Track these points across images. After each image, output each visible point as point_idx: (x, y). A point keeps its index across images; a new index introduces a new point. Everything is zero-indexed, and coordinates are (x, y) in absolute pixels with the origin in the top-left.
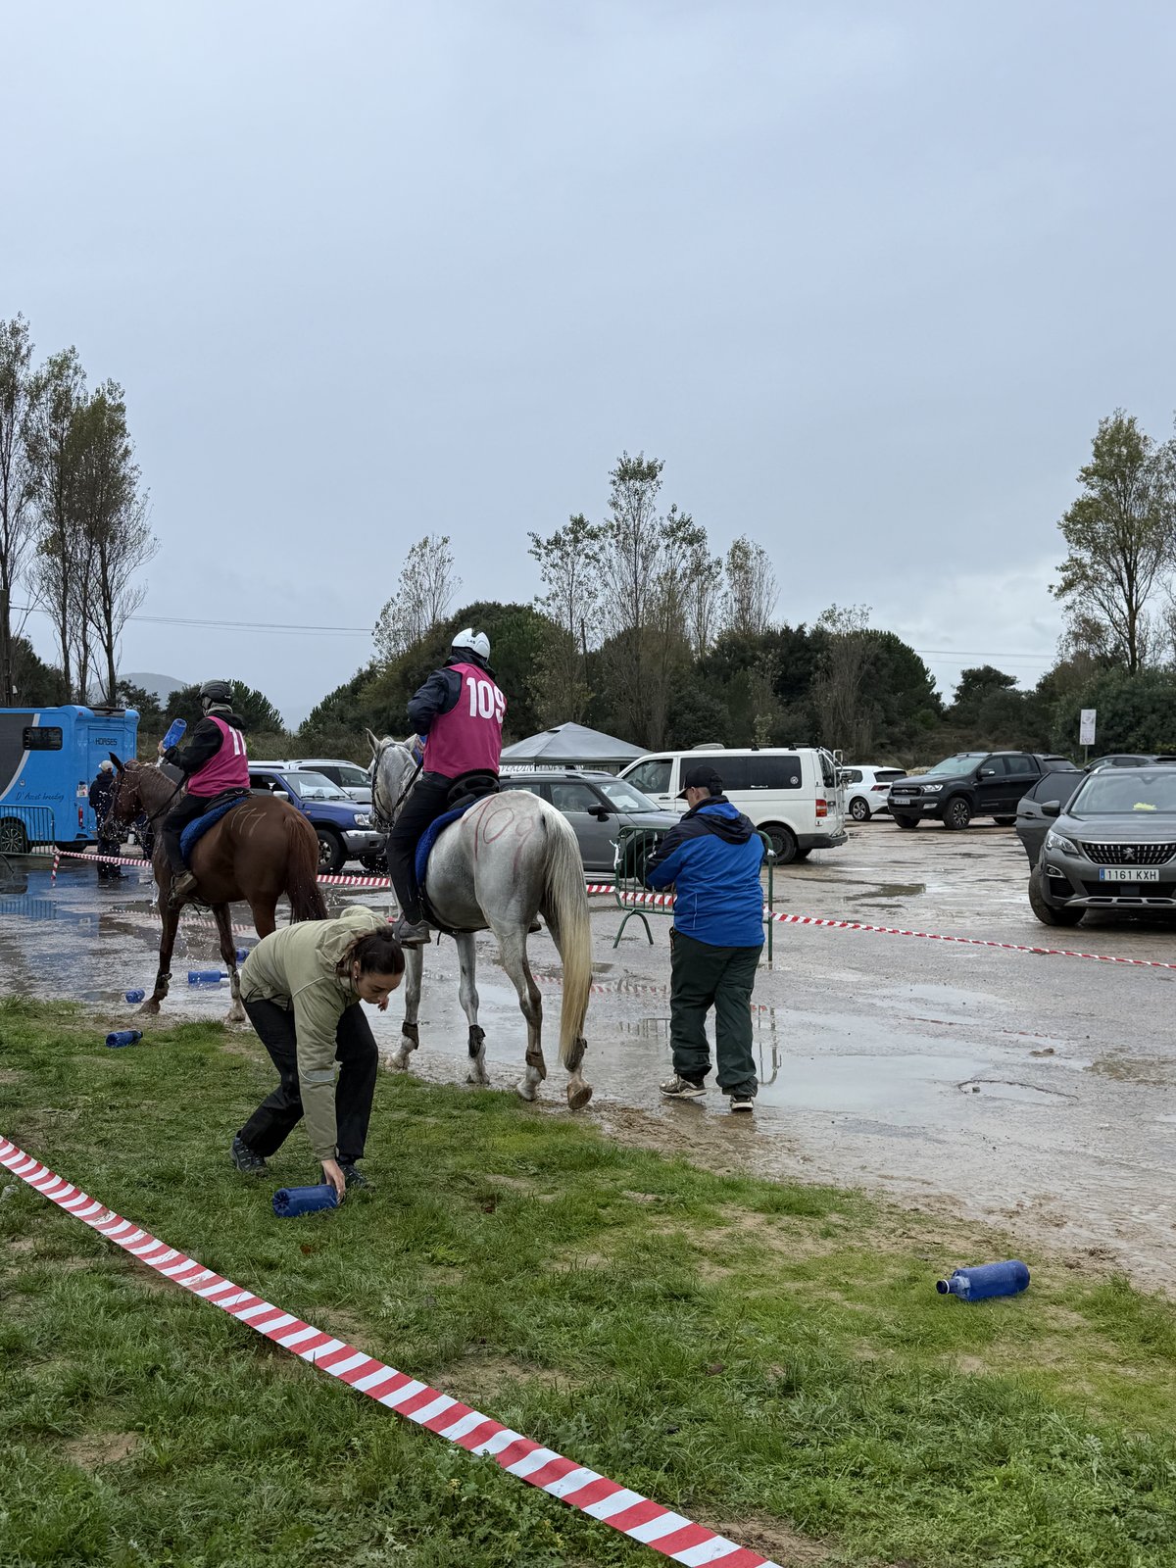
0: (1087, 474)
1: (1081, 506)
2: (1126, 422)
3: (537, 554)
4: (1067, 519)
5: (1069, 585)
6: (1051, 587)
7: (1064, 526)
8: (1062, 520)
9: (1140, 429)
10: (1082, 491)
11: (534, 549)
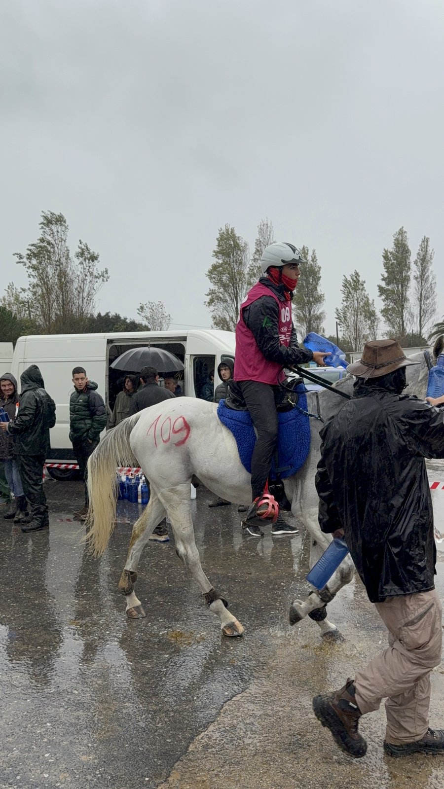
0: (216, 254)
1: (215, 267)
2: (230, 230)
3: (22, 262)
4: (209, 272)
5: (212, 301)
6: (205, 302)
7: (208, 275)
8: (208, 273)
9: (237, 233)
10: (215, 261)
11: (19, 261)
